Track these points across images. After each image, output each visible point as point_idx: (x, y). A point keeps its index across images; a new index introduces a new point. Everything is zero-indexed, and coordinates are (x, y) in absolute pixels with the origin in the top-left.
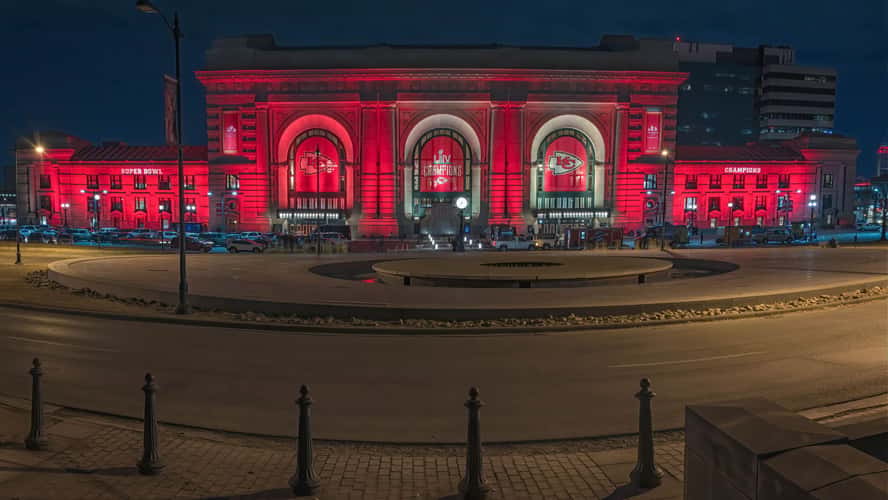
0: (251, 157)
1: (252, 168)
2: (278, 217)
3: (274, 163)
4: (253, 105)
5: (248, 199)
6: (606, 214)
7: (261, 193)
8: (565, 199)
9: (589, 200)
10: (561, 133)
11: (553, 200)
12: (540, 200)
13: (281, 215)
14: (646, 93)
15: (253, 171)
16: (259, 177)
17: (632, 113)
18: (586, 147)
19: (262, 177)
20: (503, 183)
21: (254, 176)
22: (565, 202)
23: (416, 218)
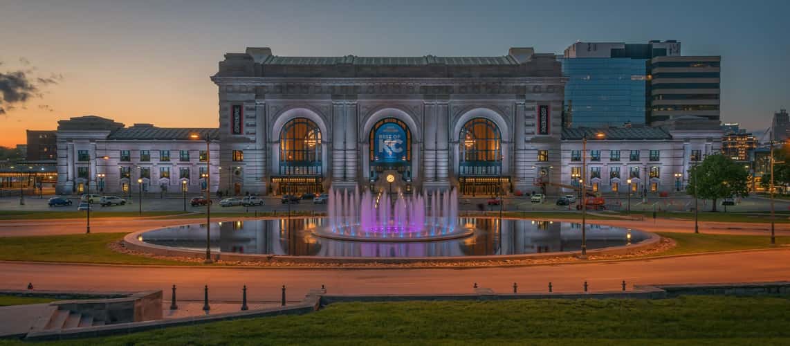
0: (252, 138)
1: (252, 146)
2: (272, 181)
3: (269, 142)
4: (254, 101)
5: (249, 168)
6: (508, 180)
7: (258, 164)
8: (480, 168)
9: (498, 168)
10: (476, 120)
11: (471, 168)
12: (462, 168)
13: (273, 180)
14: (537, 92)
15: (254, 148)
16: (258, 152)
17: (527, 106)
18: (495, 130)
19: (260, 152)
20: (434, 156)
21: (255, 152)
22: (480, 170)
23: (372, 181)
